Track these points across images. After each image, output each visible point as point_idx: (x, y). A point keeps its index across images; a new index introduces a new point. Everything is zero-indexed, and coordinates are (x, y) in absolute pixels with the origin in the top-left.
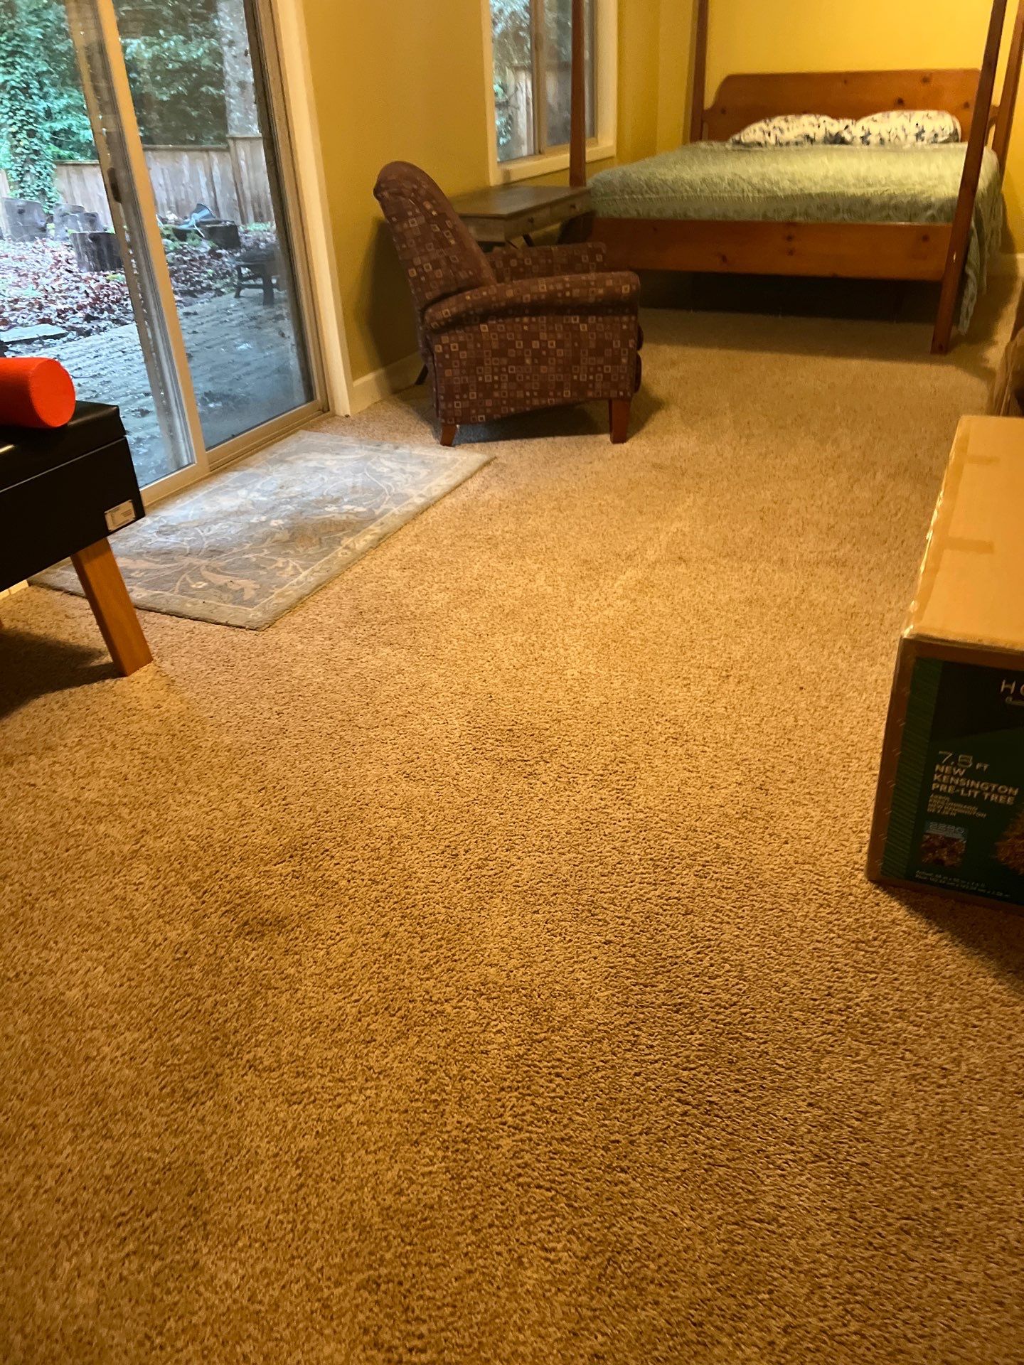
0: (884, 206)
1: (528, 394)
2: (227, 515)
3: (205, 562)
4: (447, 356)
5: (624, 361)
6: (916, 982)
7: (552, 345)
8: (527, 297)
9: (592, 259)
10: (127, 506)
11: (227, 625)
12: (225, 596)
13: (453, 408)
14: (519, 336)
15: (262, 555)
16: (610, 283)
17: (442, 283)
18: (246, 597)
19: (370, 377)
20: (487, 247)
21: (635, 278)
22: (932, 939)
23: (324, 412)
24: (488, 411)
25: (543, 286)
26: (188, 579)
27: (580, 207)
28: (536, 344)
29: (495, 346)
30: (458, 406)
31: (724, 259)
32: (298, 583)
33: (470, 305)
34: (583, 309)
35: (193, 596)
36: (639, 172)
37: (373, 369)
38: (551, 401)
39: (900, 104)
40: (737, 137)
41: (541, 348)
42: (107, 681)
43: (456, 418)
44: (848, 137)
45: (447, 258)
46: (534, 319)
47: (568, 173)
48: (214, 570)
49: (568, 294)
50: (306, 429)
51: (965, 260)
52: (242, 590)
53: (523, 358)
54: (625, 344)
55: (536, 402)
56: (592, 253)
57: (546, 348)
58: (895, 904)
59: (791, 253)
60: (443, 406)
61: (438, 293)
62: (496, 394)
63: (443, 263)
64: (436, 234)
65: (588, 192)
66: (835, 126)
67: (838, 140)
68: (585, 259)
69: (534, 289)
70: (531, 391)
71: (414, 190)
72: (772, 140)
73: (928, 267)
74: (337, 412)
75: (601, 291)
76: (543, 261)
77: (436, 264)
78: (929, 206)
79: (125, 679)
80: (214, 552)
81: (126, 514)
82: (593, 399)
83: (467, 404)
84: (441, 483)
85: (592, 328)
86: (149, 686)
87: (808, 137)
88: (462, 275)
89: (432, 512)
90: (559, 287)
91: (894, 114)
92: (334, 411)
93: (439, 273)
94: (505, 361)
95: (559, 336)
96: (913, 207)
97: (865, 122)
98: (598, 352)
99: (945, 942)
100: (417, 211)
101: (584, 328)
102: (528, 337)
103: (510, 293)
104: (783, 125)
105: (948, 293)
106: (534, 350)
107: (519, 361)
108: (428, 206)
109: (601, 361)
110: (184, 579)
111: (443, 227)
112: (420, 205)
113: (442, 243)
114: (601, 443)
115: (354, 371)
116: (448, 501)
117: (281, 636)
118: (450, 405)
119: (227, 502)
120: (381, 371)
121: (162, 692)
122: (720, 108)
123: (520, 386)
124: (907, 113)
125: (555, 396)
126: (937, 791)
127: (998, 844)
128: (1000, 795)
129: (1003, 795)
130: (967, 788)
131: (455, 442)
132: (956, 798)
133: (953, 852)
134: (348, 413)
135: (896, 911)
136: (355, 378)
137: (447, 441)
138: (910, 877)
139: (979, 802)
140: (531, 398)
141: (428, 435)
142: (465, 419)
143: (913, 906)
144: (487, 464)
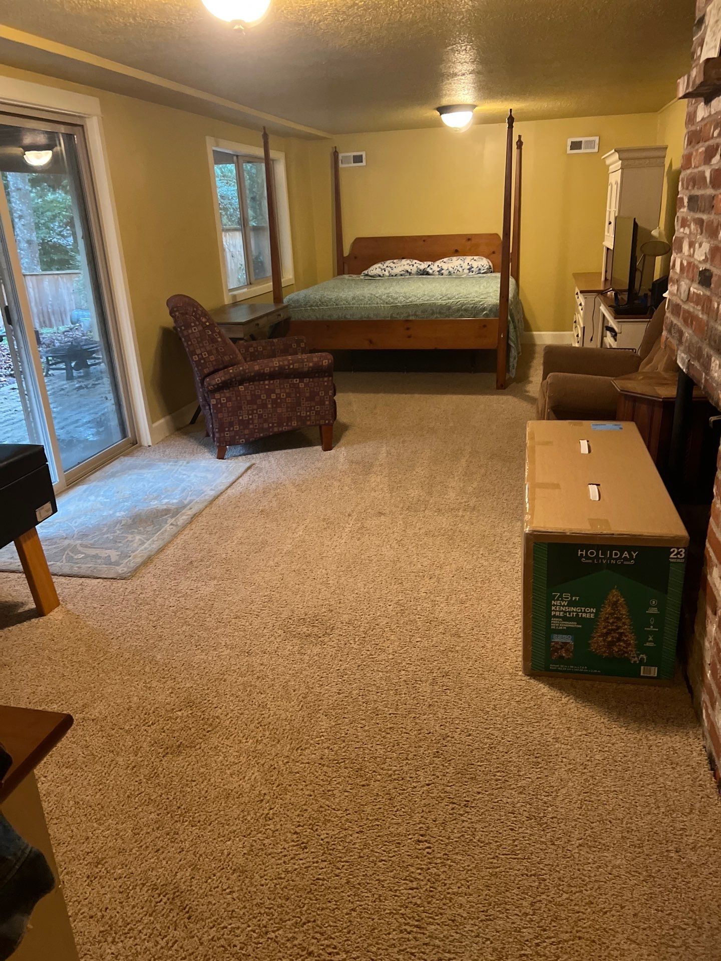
0: (458, 310)
1: (270, 425)
2: (85, 512)
3: (80, 542)
4: (219, 406)
5: (327, 403)
6: (561, 723)
7: (283, 395)
8: (267, 370)
9: (298, 345)
10: (48, 505)
11: (105, 578)
12: (99, 561)
13: (224, 436)
14: (263, 392)
15: (116, 534)
16: (315, 359)
17: (214, 363)
18: (113, 560)
19: (162, 421)
20: (235, 340)
21: (330, 357)
22: (564, 700)
23: (134, 445)
24: (247, 436)
25: (276, 363)
26: (70, 554)
27: (283, 316)
28: (273, 396)
29: (249, 398)
30: (227, 435)
31: (371, 342)
32: (146, 549)
33: (233, 376)
34: (301, 375)
35: (77, 563)
36: (314, 293)
37: (164, 416)
38: (285, 428)
39: (456, 253)
40: (366, 272)
41: (277, 398)
42: (33, 620)
43: (226, 442)
44: (431, 271)
45: (217, 349)
46: (272, 382)
47: (272, 294)
49: (291, 366)
50: (124, 456)
51: (508, 338)
52: (109, 556)
53: (266, 405)
54: (326, 393)
55: (276, 429)
56: (298, 343)
57: (280, 398)
58: (541, 685)
59: (409, 337)
60: (217, 435)
61: (212, 369)
62: (251, 426)
63: (214, 352)
64: (209, 335)
65: (287, 307)
66: (423, 266)
67: (425, 273)
68: (294, 346)
69: (271, 364)
70: (273, 424)
71: (194, 311)
72: (387, 273)
73: (488, 342)
74: (143, 444)
75: (311, 364)
76: (269, 348)
77: (210, 353)
78: (484, 309)
79: (44, 617)
80: (84, 535)
81: (47, 511)
82: (310, 426)
83: (233, 433)
84: (223, 481)
85: (306, 385)
87: (407, 271)
88: (226, 358)
89: (221, 498)
90: (286, 363)
91: (454, 258)
92: (141, 443)
93: (212, 358)
94: (255, 407)
95: (287, 391)
96: (475, 310)
97: (438, 263)
98: (311, 398)
99: (571, 701)
100: (197, 323)
101: (302, 385)
102: (269, 392)
103: (257, 368)
104: (392, 265)
105: (501, 356)
106: (272, 399)
107: (264, 406)
108: (204, 320)
109: (313, 404)
110: (68, 554)
111: (213, 332)
112: (198, 320)
113: (213, 340)
114: (317, 450)
115: (152, 419)
116: (229, 491)
118: (222, 435)
119: (83, 505)
120: (168, 417)
122: (353, 256)
123: (266, 421)
124: (461, 258)
125: (287, 425)
126: (555, 616)
127: (590, 642)
128: (587, 613)
129: (589, 613)
130: (570, 612)
131: (226, 457)
132: (565, 619)
133: (567, 650)
134: (150, 444)
135: (543, 688)
136: (153, 423)
137: (221, 457)
138: (547, 669)
139: (577, 619)
140: (273, 427)
141: (207, 454)
142: (232, 443)
143: (552, 685)
144: (249, 468)
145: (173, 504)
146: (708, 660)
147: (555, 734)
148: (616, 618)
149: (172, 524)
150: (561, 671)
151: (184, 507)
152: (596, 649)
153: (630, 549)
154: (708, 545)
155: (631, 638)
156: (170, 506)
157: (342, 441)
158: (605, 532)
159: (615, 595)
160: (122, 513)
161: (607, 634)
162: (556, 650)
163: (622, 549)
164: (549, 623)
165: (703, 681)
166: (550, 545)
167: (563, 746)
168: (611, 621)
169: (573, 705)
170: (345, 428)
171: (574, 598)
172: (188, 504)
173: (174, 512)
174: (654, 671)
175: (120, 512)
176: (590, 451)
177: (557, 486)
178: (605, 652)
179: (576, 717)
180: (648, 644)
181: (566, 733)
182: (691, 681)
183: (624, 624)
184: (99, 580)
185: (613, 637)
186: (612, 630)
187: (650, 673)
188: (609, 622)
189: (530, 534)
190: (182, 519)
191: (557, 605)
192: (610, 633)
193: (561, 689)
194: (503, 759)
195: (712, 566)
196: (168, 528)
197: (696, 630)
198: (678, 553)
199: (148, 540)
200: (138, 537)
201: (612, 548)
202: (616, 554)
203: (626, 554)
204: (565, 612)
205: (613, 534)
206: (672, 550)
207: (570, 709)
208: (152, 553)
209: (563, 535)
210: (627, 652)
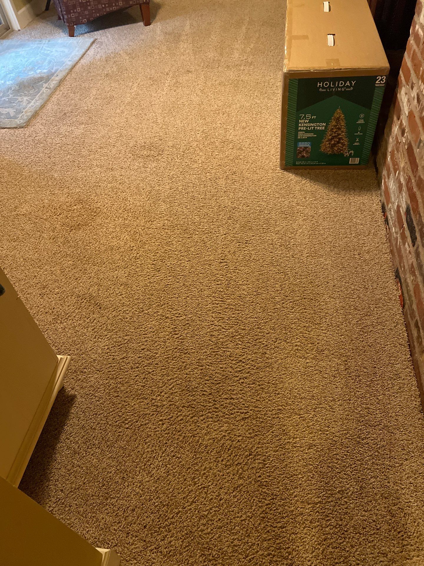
1: (103, 6)
13: (71, 17)
19: (24, 9)
23: (8, 30)
24: (87, 17)
30: (73, 16)
37: (25, 5)
38: (114, 8)
43: (73, 22)
55: (108, 9)
60: (66, 17)
62: (89, 8)
70: (105, 5)
74: (14, 29)
82: (132, 5)
83: (77, 15)
84: (77, 53)
89: (77, 67)
92: (12, 28)
115: (17, 8)
116: (82, 61)
118: (69, 16)
120: (28, 6)
125: (116, 5)
126: (300, 130)
127: (320, 145)
128: (320, 126)
129: (321, 126)
130: (310, 127)
131: (75, 35)
132: (307, 131)
133: (307, 152)
134: (20, 29)
135: (291, 176)
136: (18, 11)
137: (72, 35)
138: (294, 165)
139: (314, 131)
140: (105, 7)
141: (61, 34)
142: (78, 22)
143: (297, 174)
144: (93, 42)
145: (44, 73)
146: (390, 149)
147: (297, 201)
148: (338, 128)
149: (46, 88)
150: (303, 165)
151: (53, 74)
152: (324, 150)
153: (350, 79)
154: (401, 72)
155: (345, 141)
156: (42, 75)
157: (157, 18)
158: (336, 68)
159: (339, 113)
160: (11, 82)
161: (332, 139)
162: (300, 152)
163: (345, 79)
164: (296, 135)
165: (385, 162)
166: (300, 80)
167: (301, 207)
168: (334, 130)
169: (309, 184)
170: (158, 7)
171: (313, 118)
172: (55, 72)
173: (47, 79)
174: (357, 161)
175: (9, 81)
176: (330, 10)
177: (306, 37)
178: (329, 151)
179: (310, 190)
180: (356, 144)
181: (304, 200)
182: (378, 164)
183: (342, 132)
184: (5, 130)
185: (335, 141)
186: (335, 136)
187: (355, 162)
188: (333, 132)
189: (287, 73)
190: (53, 83)
191: (302, 123)
192: (334, 139)
193: (302, 175)
194: (267, 217)
195: (401, 88)
196: (45, 90)
197: (385, 131)
198: (382, 80)
199: (32, 100)
200: (25, 98)
201: (339, 79)
202: (342, 84)
203: (348, 83)
204: (307, 127)
205: (341, 69)
206: (377, 78)
207: (306, 187)
208: (38, 109)
209: (309, 73)
210: (342, 150)
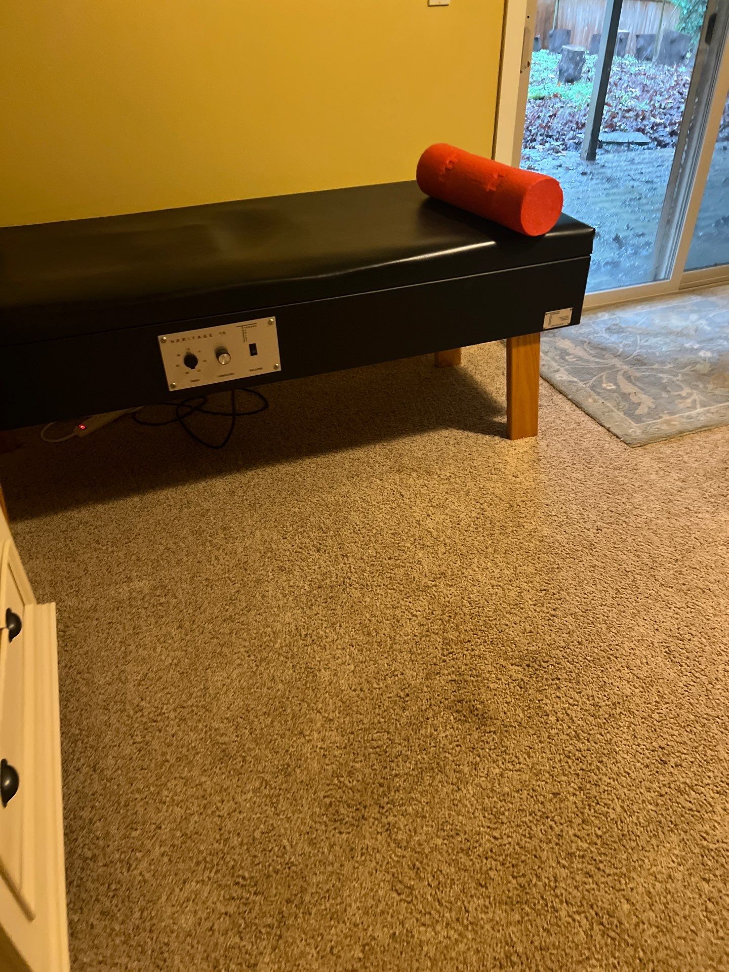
2: (669, 333)
3: (626, 367)
10: (567, 312)
11: (608, 430)
12: (622, 404)
15: (675, 379)
18: (637, 412)
26: (604, 378)
32: (689, 417)
35: (598, 394)
48: (628, 378)
52: (639, 404)
79: (509, 441)
80: (639, 362)
81: (563, 319)
86: (520, 456)
110: (601, 377)
117: (645, 460)
119: (676, 322)
121: (526, 466)
